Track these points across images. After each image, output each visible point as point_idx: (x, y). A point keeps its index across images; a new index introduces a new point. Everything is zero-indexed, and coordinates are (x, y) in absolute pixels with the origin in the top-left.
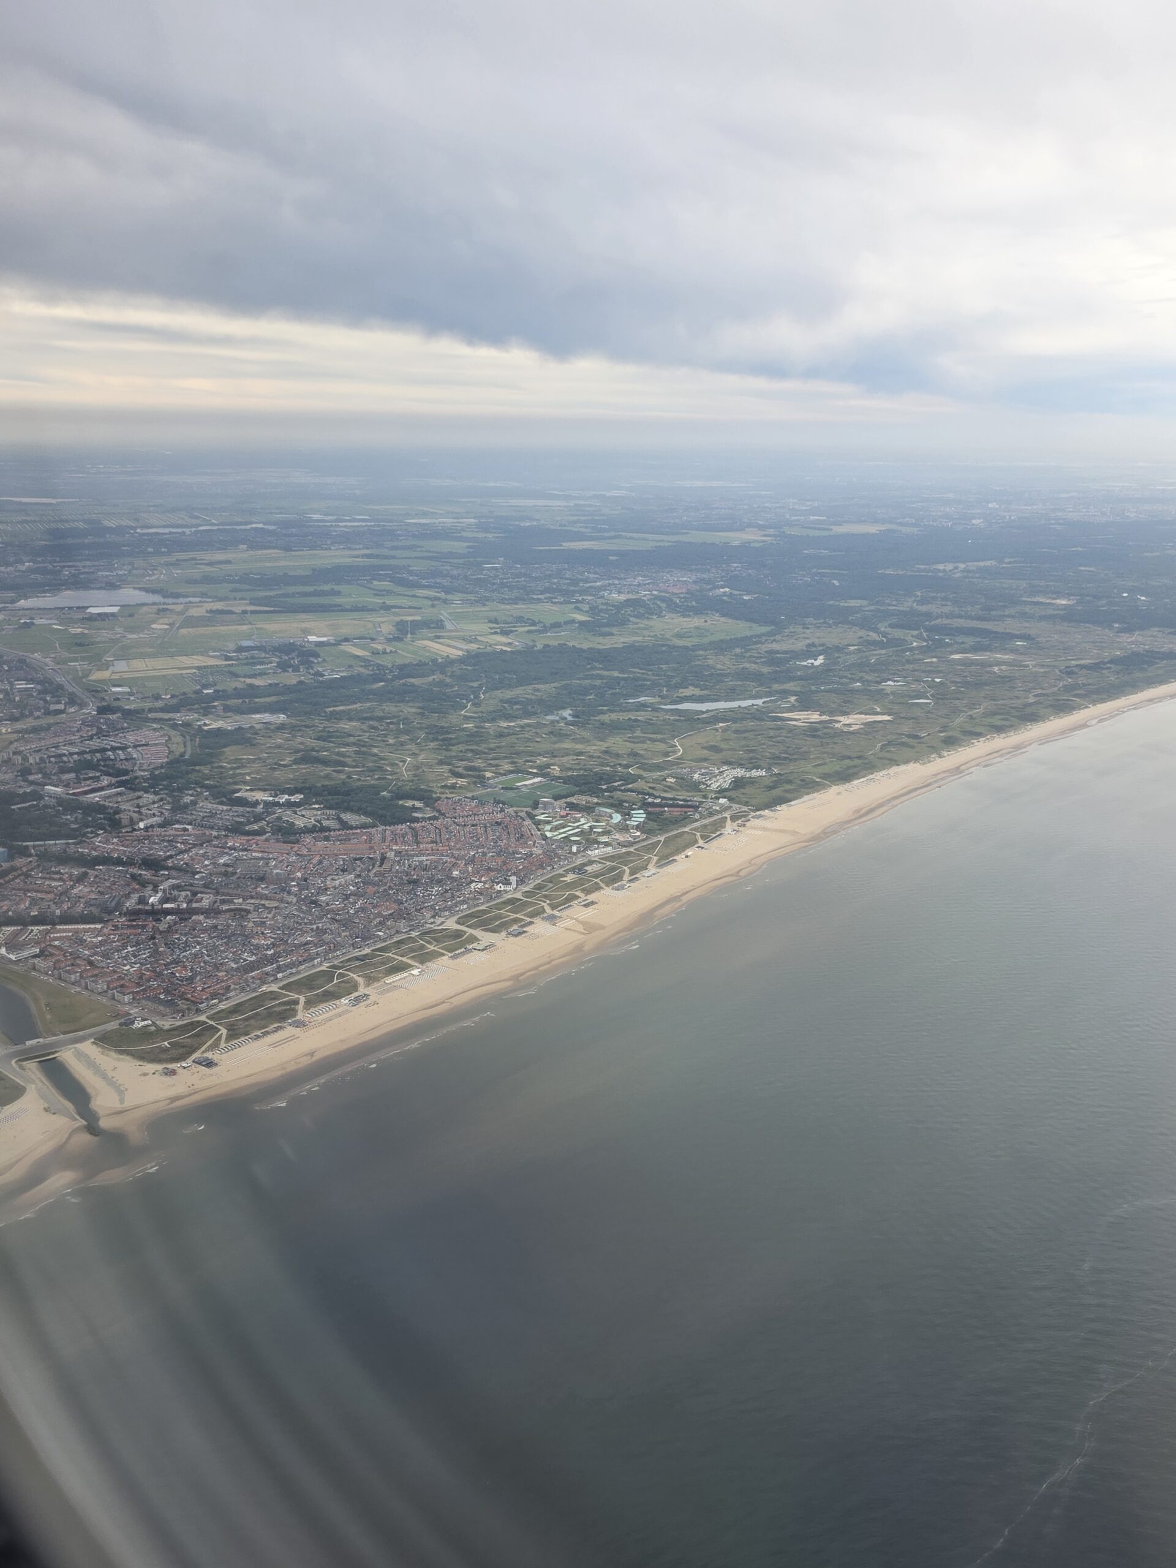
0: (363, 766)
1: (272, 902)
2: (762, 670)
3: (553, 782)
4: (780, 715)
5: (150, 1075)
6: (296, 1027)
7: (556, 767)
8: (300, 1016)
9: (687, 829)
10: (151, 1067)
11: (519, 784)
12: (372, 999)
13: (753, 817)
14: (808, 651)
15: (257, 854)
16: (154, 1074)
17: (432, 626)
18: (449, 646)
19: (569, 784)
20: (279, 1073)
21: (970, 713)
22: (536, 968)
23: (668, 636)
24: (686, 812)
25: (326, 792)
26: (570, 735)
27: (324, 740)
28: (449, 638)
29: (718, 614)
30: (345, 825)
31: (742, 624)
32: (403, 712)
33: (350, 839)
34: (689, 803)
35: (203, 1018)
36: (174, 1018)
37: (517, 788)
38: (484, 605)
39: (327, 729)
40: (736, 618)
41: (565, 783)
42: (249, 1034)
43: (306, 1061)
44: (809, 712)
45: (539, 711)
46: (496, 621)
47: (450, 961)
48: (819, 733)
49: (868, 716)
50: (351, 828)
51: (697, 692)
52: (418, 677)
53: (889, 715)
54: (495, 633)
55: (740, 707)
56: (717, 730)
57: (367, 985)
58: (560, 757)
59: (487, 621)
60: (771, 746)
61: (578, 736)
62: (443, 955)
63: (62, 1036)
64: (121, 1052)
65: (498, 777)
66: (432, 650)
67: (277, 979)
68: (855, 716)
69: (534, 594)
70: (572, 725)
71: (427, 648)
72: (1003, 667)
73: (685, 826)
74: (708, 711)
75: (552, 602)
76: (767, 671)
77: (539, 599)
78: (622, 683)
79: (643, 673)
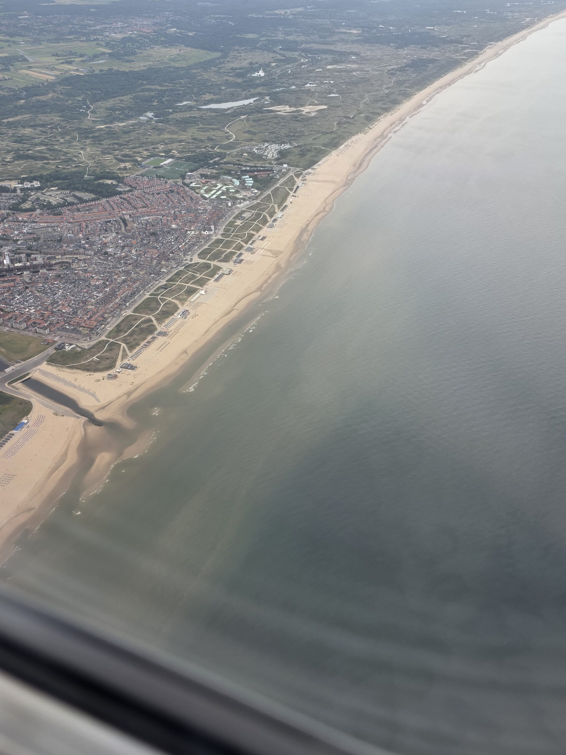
0: (60, 159)
1: (81, 256)
2: (237, 80)
3: (179, 161)
4: (268, 108)
5: (102, 381)
6: (163, 336)
7: (174, 151)
8: (160, 328)
9: (278, 185)
10: (99, 375)
11: (162, 164)
12: (192, 312)
13: (306, 174)
14: (251, 67)
15: (43, 224)
16: (103, 379)
17: (20, 59)
18: (41, 73)
19: (189, 162)
20: (176, 368)
21: (363, 101)
22: (266, 282)
23: (166, 61)
24: (269, 174)
25: (52, 179)
26: (165, 129)
27: (19, 143)
28: (36, 67)
29: (182, 46)
30: (81, 200)
31: (202, 52)
32: (53, 120)
33: (92, 209)
34: (266, 169)
35: (103, 338)
36: (85, 340)
37: (162, 167)
38: (41, 44)
39: (16, 135)
40: (196, 48)
41: (186, 161)
42: (139, 345)
43: (186, 358)
44: (283, 106)
45: (134, 114)
46: (57, 55)
47: (216, 284)
48: (299, 119)
49: (314, 107)
50: (86, 201)
51: (212, 96)
52: (42, 95)
53: (325, 105)
54: (63, 63)
55: (244, 105)
56: (242, 120)
57: (183, 304)
58: (170, 144)
59: (51, 55)
60: (281, 128)
61: (170, 130)
62: (209, 280)
63: (23, 362)
64: (72, 368)
65: (145, 160)
66: (33, 76)
67: (127, 307)
68: (308, 107)
69: (65, 36)
70: (161, 123)
71: (30, 75)
72: (358, 72)
73: (276, 183)
74: (229, 109)
75: (80, 41)
76: (240, 81)
77: (70, 39)
78: (167, 93)
79: (173, 86)
